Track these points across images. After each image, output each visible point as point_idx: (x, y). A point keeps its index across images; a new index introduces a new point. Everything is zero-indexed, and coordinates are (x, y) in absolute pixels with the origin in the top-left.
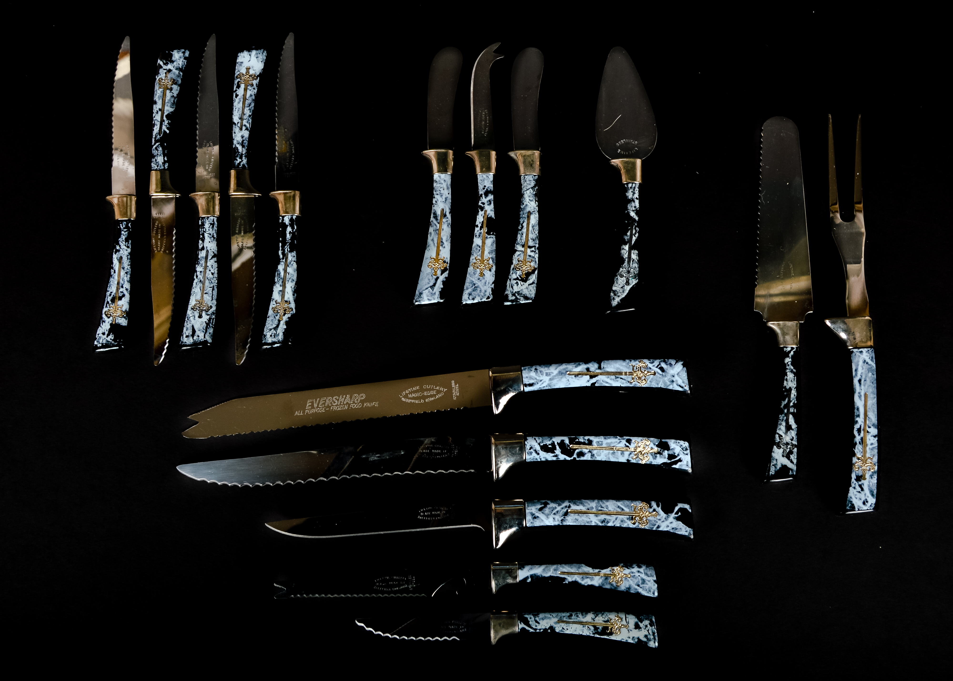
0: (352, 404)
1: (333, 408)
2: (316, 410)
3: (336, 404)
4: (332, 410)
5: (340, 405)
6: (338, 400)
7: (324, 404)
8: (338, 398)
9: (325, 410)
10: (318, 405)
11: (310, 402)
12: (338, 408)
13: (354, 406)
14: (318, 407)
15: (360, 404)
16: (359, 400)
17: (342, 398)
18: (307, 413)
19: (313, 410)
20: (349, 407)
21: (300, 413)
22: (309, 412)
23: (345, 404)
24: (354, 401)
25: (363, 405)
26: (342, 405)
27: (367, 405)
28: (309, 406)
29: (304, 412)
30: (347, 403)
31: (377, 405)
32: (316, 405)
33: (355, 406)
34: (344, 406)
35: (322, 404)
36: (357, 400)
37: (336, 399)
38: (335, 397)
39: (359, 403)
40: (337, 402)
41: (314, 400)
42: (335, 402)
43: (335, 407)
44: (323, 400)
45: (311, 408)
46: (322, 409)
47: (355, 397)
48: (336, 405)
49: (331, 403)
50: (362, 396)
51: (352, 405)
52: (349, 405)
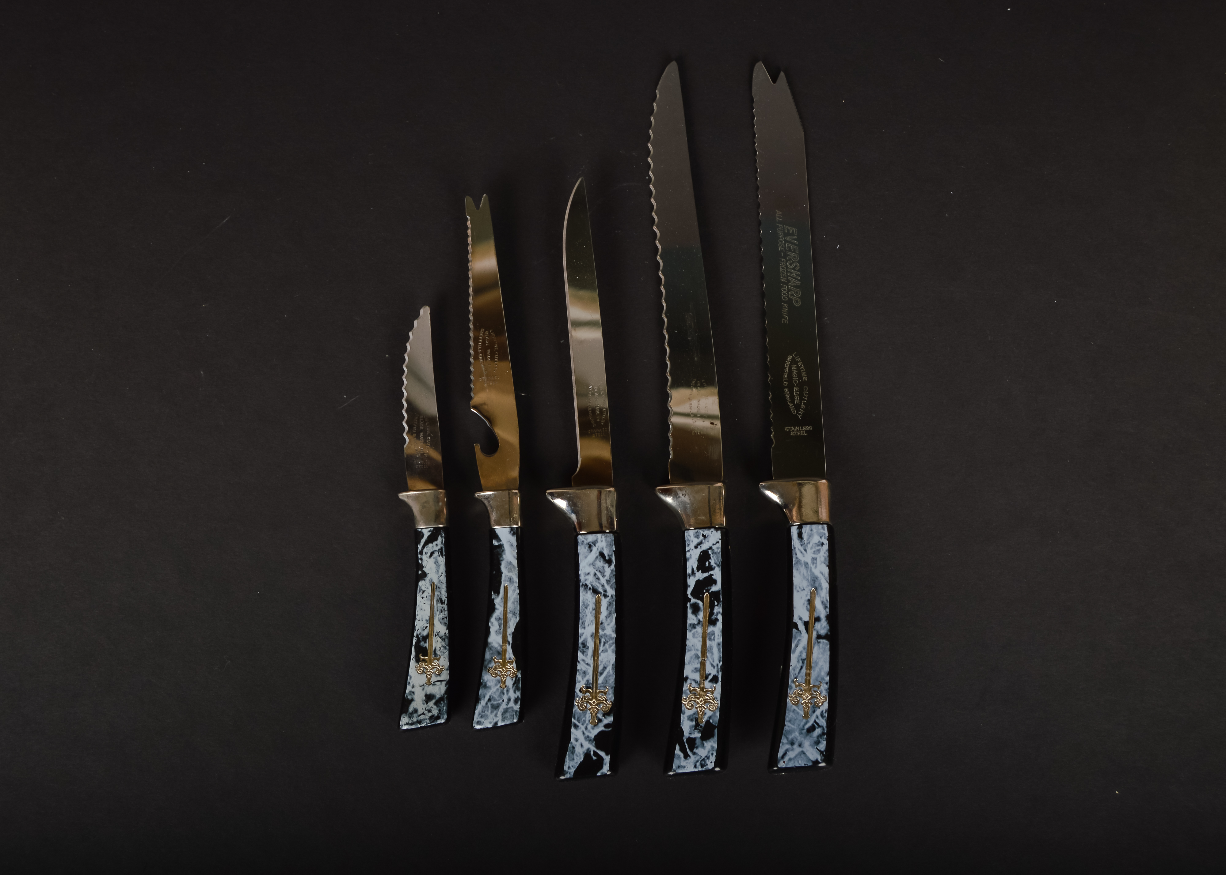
0: (788, 287)
1: (783, 261)
2: (782, 238)
3: (789, 266)
4: (781, 261)
5: (787, 272)
6: (794, 269)
7: (790, 250)
8: (797, 269)
9: (782, 251)
10: (789, 242)
11: (793, 231)
12: (782, 268)
13: (785, 290)
14: (786, 241)
15: (786, 299)
16: (792, 297)
17: (796, 274)
18: (778, 227)
19: (782, 234)
20: (784, 283)
21: (779, 217)
22: (779, 230)
23: (787, 278)
24: (791, 290)
25: (785, 302)
26: (787, 274)
27: (785, 308)
28: (788, 230)
29: (780, 222)
30: (789, 281)
31: (784, 321)
32: (788, 239)
33: (785, 292)
34: (785, 277)
35: (790, 247)
36: (792, 295)
37: (796, 266)
38: (798, 265)
39: (788, 297)
40: (792, 267)
41: (796, 237)
42: (791, 264)
43: (784, 264)
44: (795, 249)
45: (784, 233)
46: (782, 247)
47: (797, 293)
48: (786, 266)
49: (790, 260)
50: (797, 302)
51: (785, 287)
52: (787, 284)
